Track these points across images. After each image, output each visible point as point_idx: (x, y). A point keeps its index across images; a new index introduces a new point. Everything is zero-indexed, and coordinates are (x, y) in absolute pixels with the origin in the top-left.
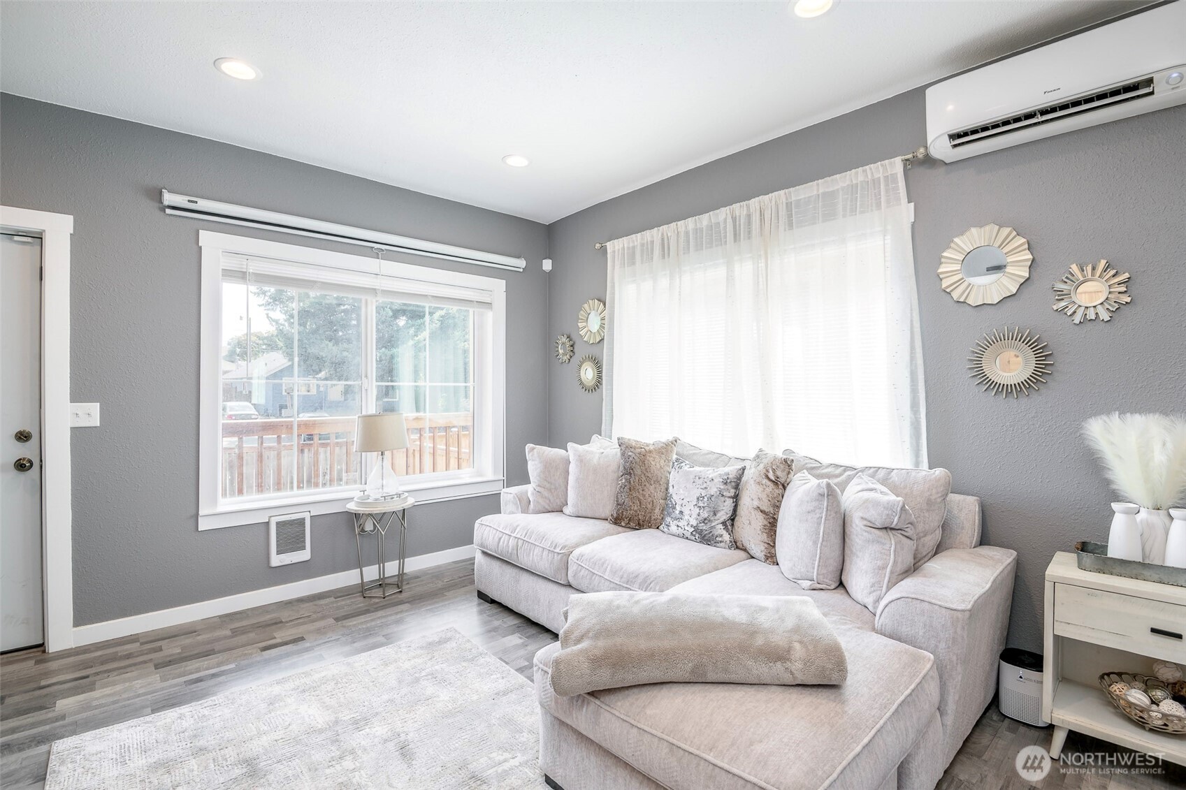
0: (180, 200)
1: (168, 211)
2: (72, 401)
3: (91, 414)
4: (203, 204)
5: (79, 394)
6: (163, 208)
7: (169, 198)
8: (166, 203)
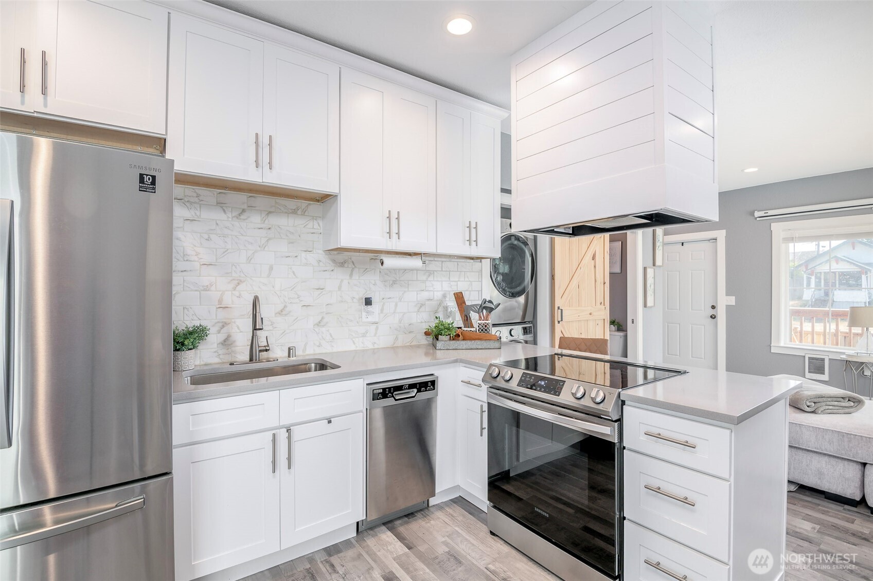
0: (762, 214)
1: (758, 219)
2: (726, 295)
3: (732, 301)
4: (771, 213)
5: (729, 293)
6: (756, 218)
7: (757, 214)
8: (756, 216)
